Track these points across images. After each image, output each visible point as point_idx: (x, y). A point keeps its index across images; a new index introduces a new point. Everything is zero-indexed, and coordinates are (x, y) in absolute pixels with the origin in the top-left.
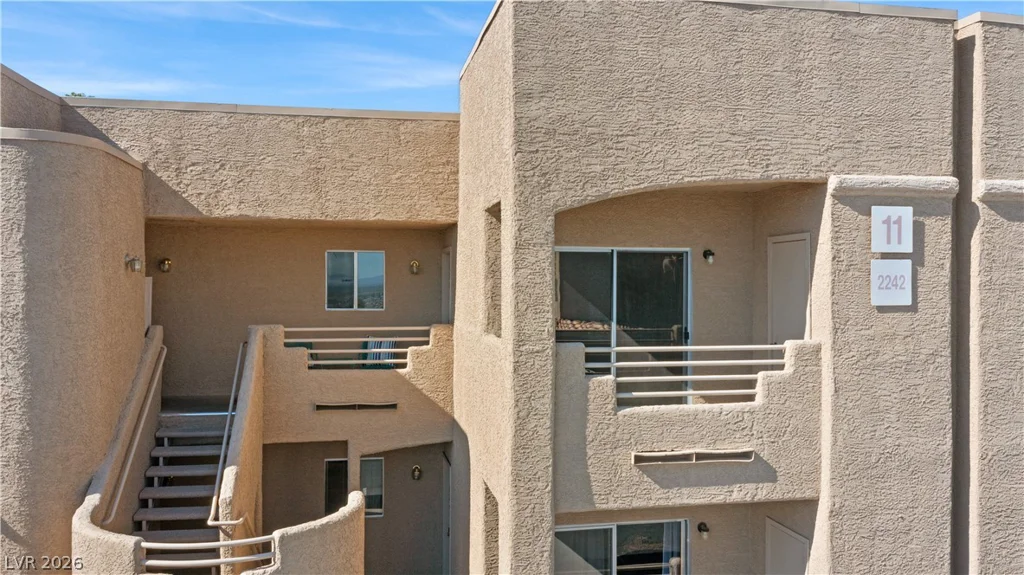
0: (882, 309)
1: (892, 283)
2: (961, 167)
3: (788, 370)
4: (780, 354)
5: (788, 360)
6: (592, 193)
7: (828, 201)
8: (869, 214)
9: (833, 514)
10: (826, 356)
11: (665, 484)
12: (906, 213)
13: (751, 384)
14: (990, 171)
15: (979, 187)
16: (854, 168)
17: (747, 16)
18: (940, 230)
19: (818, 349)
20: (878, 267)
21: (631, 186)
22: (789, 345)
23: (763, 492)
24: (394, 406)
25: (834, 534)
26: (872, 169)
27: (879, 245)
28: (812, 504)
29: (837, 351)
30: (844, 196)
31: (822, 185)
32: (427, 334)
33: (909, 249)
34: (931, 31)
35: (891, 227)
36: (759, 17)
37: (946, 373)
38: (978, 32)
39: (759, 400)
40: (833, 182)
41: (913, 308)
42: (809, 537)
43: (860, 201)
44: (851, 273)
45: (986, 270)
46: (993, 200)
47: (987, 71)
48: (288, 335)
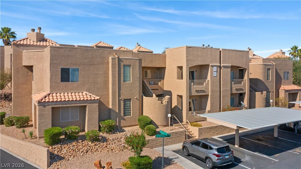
0: (214, 77)
1: (215, 74)
2: (220, 63)
3: (207, 82)
4: (206, 81)
5: (207, 81)
6: (192, 66)
7: (210, 66)
8: (213, 67)
9: (210, 96)
10: (210, 81)
11: (197, 93)
12: (216, 67)
13: (203, 84)
14: (223, 63)
15: (222, 65)
16: (212, 63)
17: (204, 49)
18: (219, 69)
19: (209, 80)
20: (214, 73)
21: (195, 65)
22: (206, 80)
23: (205, 94)
24: (158, 89)
25: (211, 98)
26: (213, 63)
27: (214, 71)
28: (208, 95)
29: (211, 80)
30: (211, 66)
31: (209, 65)
32: (161, 80)
33: (216, 71)
34: (218, 50)
35: (215, 69)
36: (205, 49)
37: (219, 83)
38: (221, 50)
39: (204, 85)
40: (210, 65)
41: (216, 76)
42: (208, 98)
43: (212, 66)
44: (212, 73)
45: (222, 73)
46: (223, 66)
47: (222, 54)
48: (147, 81)
